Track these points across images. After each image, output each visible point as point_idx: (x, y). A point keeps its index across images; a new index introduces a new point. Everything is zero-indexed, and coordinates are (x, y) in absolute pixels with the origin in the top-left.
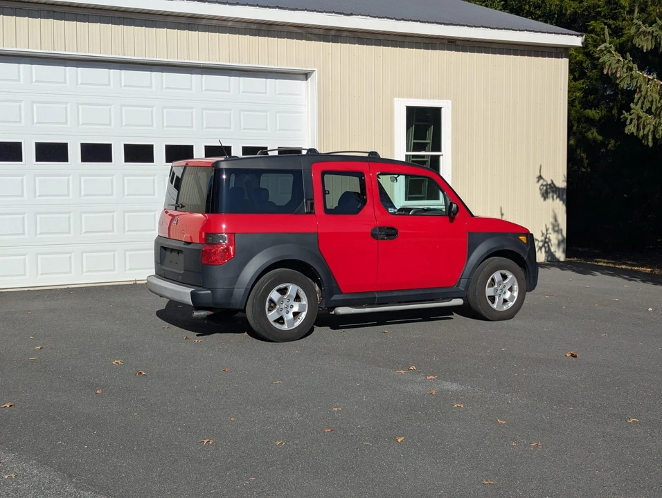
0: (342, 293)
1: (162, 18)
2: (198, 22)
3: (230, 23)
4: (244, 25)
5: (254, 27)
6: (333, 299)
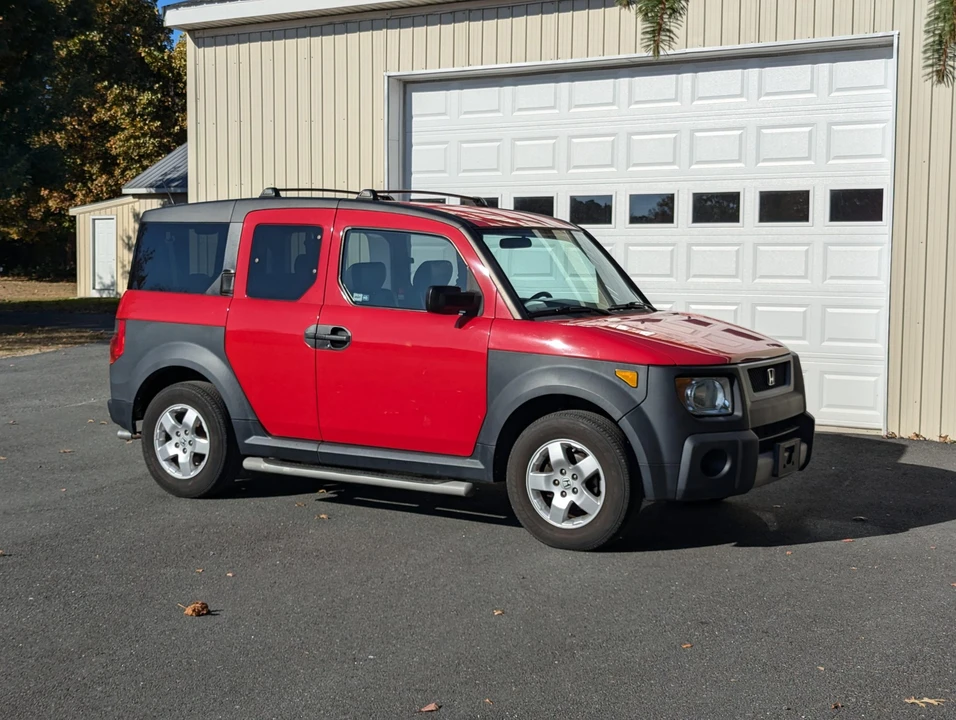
0: (267, 434)
6: (248, 442)
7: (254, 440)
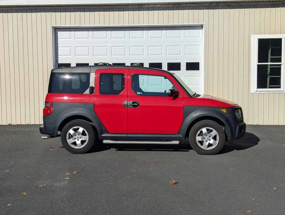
0: (109, 133)
1: (126, 7)
2: (143, 6)
3: (159, 6)
4: (166, 5)
5: (171, 6)
6: (102, 136)
7: (104, 135)
